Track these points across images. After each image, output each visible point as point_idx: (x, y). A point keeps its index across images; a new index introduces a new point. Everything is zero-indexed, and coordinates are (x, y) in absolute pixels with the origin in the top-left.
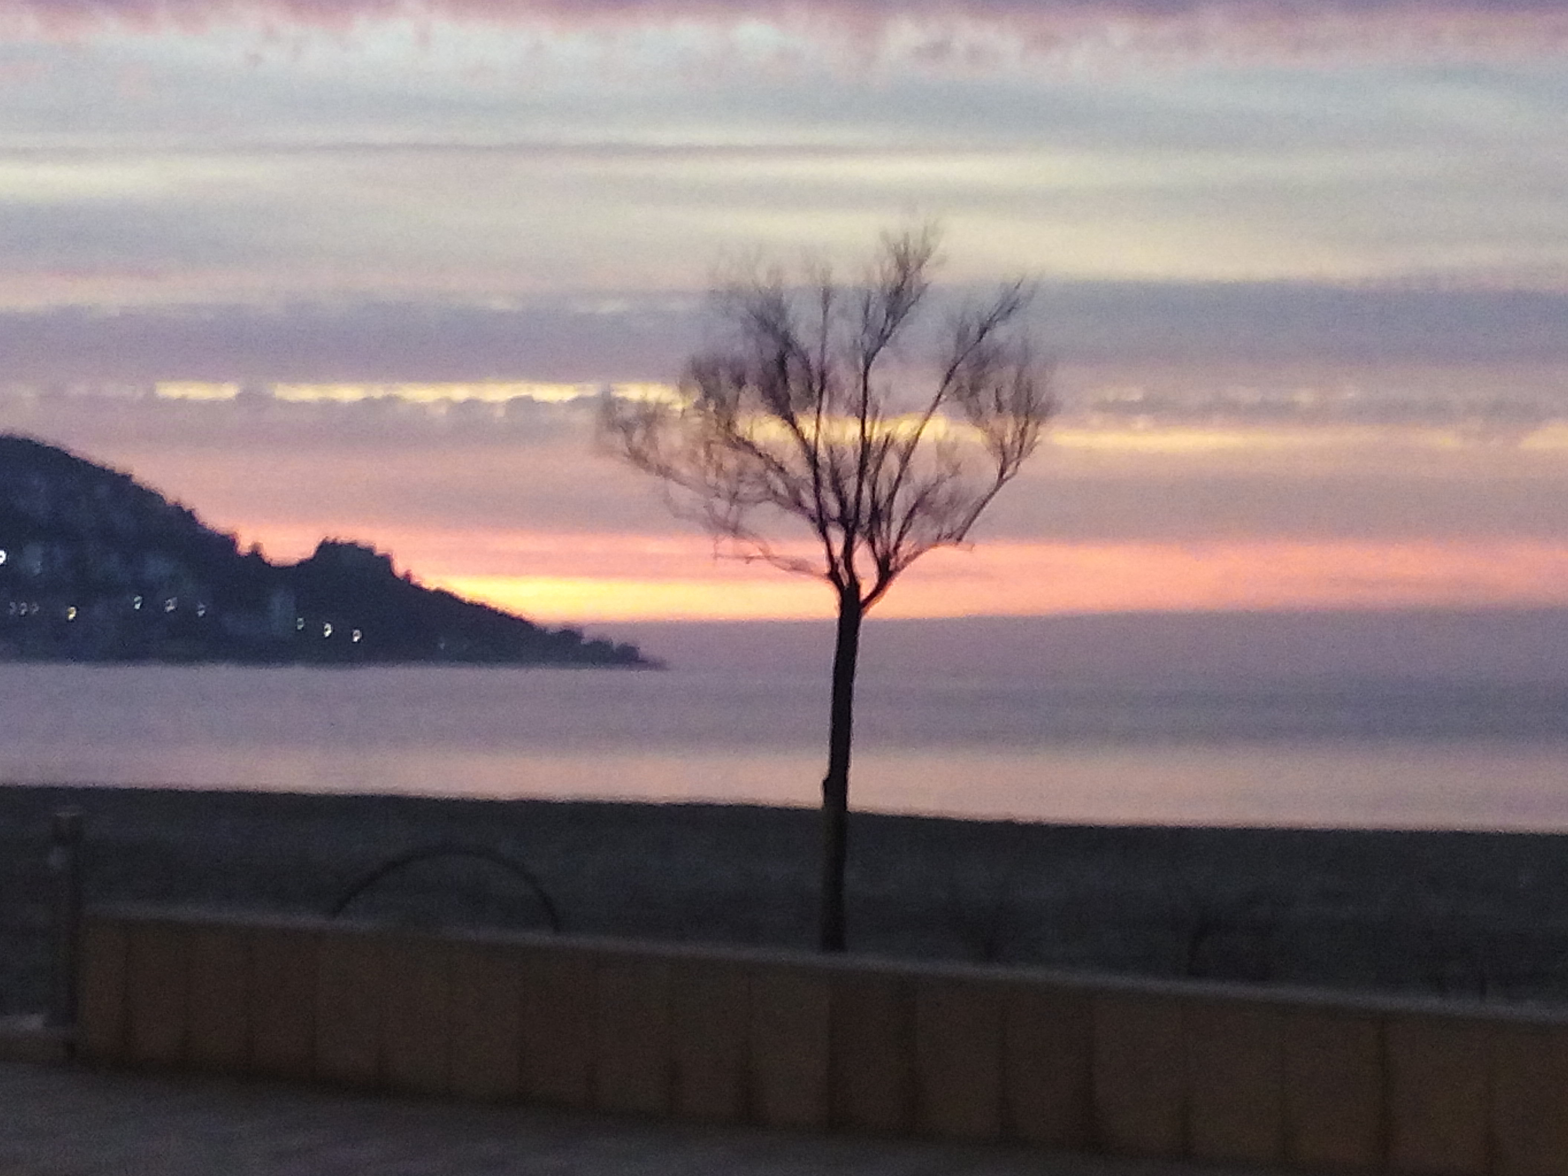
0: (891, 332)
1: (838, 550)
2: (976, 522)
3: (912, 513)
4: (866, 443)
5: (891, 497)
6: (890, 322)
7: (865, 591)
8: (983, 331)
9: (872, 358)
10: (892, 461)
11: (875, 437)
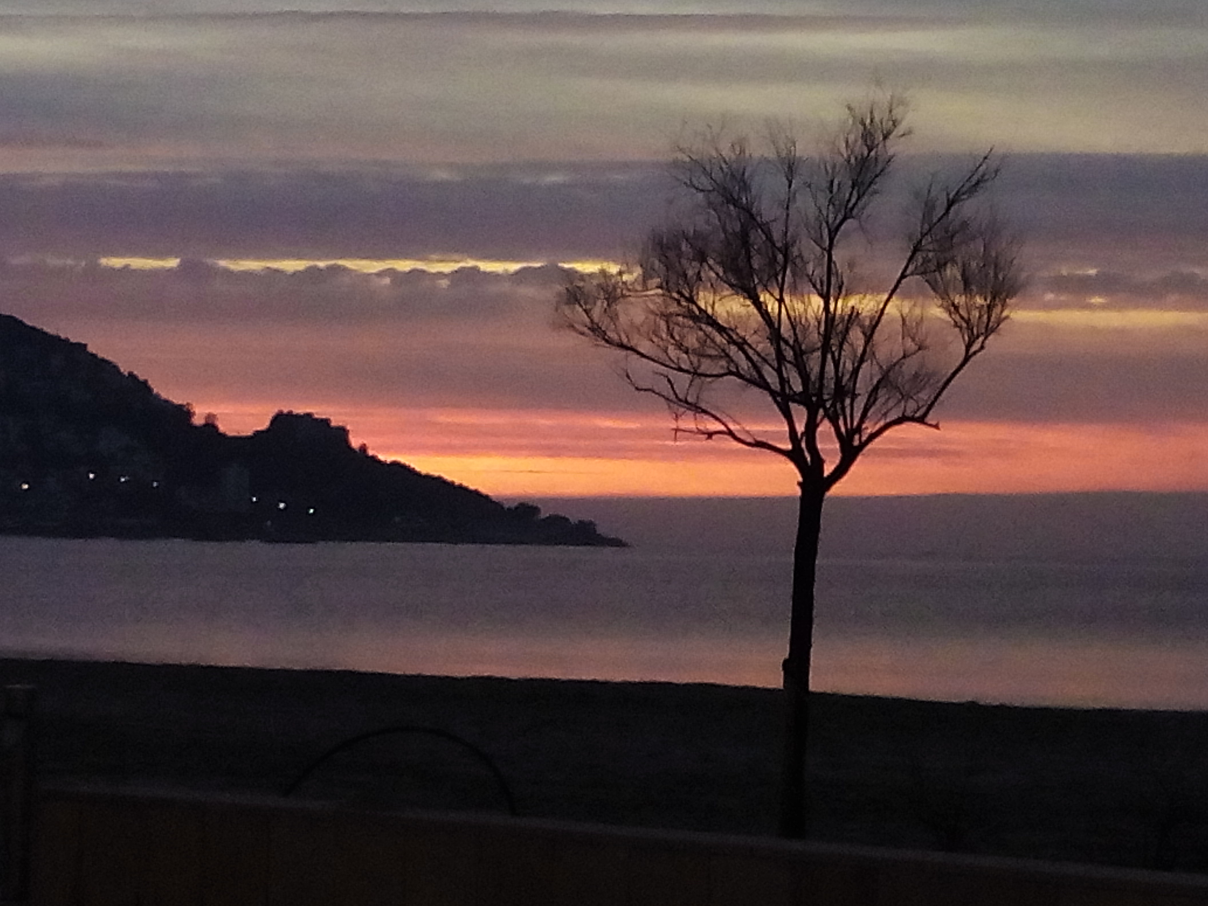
0: (855, 204)
1: (800, 428)
2: (941, 398)
3: (876, 389)
4: (830, 318)
5: (855, 372)
6: (855, 193)
7: (828, 469)
8: (951, 204)
9: (836, 234)
10: (856, 337)
11: (839, 311)
